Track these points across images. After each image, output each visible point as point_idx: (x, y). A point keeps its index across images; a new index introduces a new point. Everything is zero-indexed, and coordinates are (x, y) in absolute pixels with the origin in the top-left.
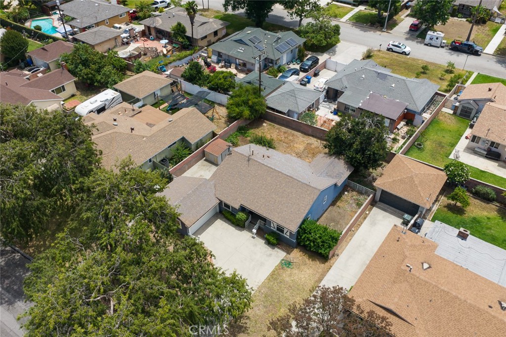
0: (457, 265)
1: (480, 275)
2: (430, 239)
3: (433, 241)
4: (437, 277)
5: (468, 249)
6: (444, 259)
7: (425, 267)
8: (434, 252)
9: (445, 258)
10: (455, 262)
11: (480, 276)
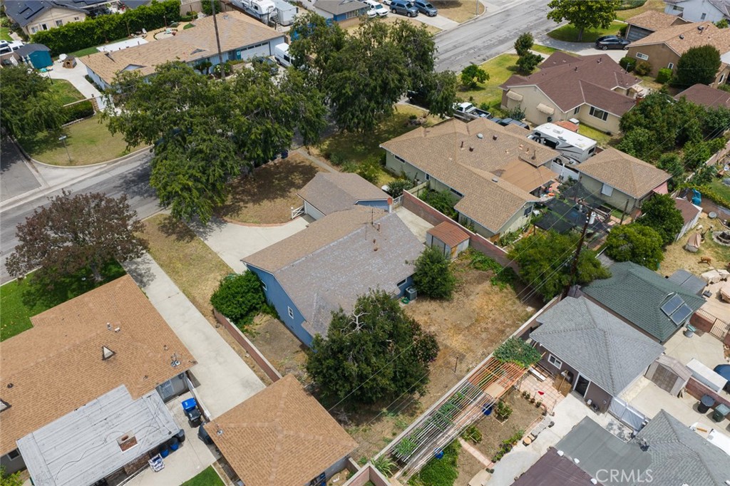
0: (89, 400)
1: (58, 421)
2: (149, 394)
3: (144, 397)
4: (85, 355)
5: (104, 436)
6: (109, 391)
7: (106, 350)
8: (126, 386)
9: (109, 393)
10: (95, 401)
11: (57, 418)
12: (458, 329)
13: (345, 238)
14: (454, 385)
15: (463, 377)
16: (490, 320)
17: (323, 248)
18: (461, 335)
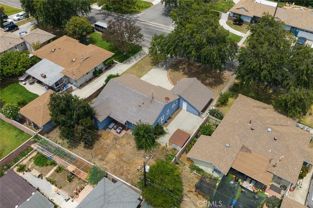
12: (120, 156)
13: (139, 93)
14: (86, 159)
15: (91, 162)
16: (128, 168)
17: (130, 88)
18: (116, 158)
